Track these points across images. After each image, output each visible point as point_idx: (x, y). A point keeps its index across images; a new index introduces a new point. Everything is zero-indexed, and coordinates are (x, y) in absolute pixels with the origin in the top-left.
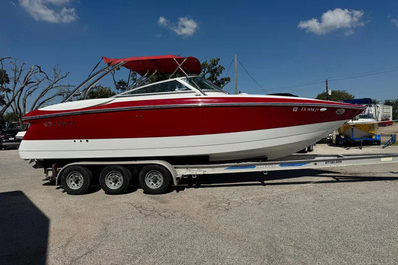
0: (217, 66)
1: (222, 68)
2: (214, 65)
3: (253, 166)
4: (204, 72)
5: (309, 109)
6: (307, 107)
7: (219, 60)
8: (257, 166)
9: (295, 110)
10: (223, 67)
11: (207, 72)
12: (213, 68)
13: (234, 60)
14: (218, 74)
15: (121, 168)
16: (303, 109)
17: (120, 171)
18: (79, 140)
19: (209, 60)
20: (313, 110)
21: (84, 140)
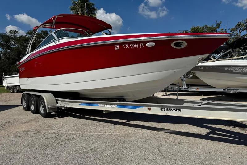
3: (97, 104)
5: (132, 46)
6: (129, 43)
8: (99, 105)
9: (117, 48)
11: (243, 30)
15: (34, 97)
16: (125, 46)
17: (34, 99)
18: (27, 79)
19: (243, 20)
20: (138, 46)
21: (28, 78)
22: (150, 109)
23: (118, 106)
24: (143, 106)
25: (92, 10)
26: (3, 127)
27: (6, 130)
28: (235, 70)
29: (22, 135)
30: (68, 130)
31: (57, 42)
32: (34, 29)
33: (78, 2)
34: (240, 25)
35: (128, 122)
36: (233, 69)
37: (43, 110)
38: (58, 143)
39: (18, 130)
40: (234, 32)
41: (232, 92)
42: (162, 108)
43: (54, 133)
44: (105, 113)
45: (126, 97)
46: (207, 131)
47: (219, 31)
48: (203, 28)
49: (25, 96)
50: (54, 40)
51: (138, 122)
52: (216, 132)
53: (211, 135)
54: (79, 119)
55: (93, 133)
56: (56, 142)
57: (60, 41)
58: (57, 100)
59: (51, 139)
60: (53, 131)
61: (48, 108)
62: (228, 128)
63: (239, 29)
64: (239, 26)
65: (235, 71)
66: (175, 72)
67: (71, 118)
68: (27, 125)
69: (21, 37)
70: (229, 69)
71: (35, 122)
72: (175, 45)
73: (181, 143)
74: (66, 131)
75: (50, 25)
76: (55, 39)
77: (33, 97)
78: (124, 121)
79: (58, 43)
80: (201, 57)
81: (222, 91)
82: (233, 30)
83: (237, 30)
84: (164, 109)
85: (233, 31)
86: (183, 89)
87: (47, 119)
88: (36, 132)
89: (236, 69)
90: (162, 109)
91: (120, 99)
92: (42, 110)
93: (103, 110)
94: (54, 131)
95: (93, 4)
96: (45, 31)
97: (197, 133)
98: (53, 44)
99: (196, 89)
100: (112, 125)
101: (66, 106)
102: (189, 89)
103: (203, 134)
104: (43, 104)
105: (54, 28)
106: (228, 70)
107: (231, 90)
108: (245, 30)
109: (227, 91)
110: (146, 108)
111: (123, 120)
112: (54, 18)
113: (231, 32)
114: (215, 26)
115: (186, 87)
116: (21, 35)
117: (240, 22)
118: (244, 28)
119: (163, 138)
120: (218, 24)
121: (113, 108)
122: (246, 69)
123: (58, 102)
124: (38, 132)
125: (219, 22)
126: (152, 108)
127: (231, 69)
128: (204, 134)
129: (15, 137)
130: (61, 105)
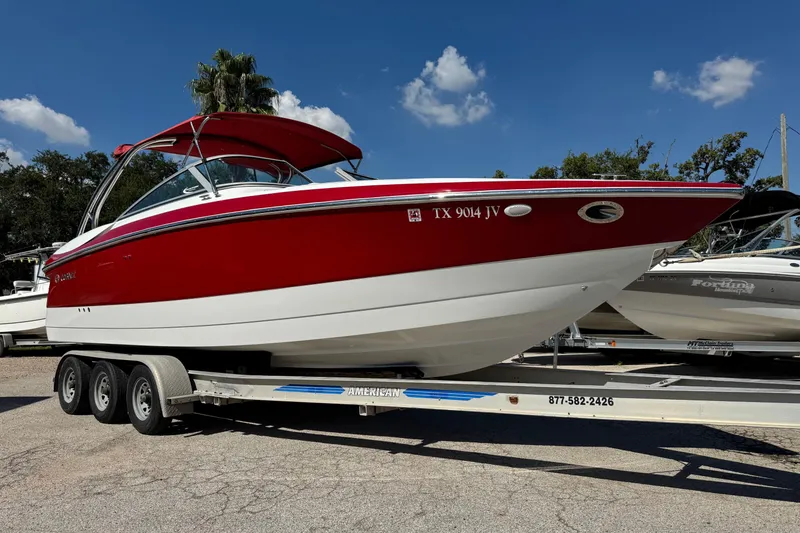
0: (741, 151)
1: (755, 155)
2: (731, 149)
3: (337, 388)
4: (705, 169)
6: (454, 206)
7: (743, 135)
8: (346, 389)
9: (415, 217)
10: (757, 153)
11: (714, 169)
12: (729, 159)
13: (777, 130)
14: (745, 172)
15: (110, 367)
16: (441, 213)
17: (109, 374)
18: (82, 308)
19: (716, 139)
20: (479, 214)
21: (86, 308)
22: (514, 401)
23: (411, 391)
24: (492, 391)
25: (261, 95)
26: (24, 464)
27: (41, 476)
28: (719, 286)
29: (104, 488)
30: (252, 471)
31: (212, 194)
32: (119, 152)
33: (217, 69)
34: (705, 154)
35: (430, 446)
36: (715, 285)
37: (145, 409)
38: (242, 509)
39: (84, 475)
40: (688, 175)
41: (712, 352)
42: (554, 396)
43: (209, 479)
44: (365, 414)
45: (425, 366)
46: (678, 466)
47: (648, 169)
48: (600, 159)
49: (70, 364)
50: (197, 189)
51: (458, 443)
52: (703, 467)
53: (692, 477)
54: (267, 438)
55: (337, 479)
56: (233, 507)
57: (220, 192)
58: (192, 377)
59: (213, 498)
60: (200, 475)
61: (169, 402)
62: (731, 456)
63: (704, 165)
64: (703, 155)
65: (719, 290)
66: (584, 289)
67: (239, 434)
68: (103, 457)
69: (15, 170)
70: (704, 284)
71: (126, 448)
72: (589, 213)
73: (617, 500)
74: (246, 474)
75: (170, 142)
76: (201, 187)
77: (106, 367)
78: (416, 442)
79: (213, 199)
80: (659, 247)
81: (684, 348)
82: (687, 167)
83: (697, 170)
84: (560, 400)
85: (686, 172)
86: (572, 344)
87: (158, 437)
88: (145, 479)
89: (722, 285)
90: (555, 400)
91: (407, 371)
92: (141, 411)
93: (358, 406)
94: (208, 474)
95: (265, 80)
96: (99, 155)
97: (651, 472)
98: (196, 201)
99: (610, 343)
100: (384, 454)
101: (227, 395)
102: (589, 342)
103: (667, 474)
104: (142, 392)
105: (195, 153)
106: (699, 286)
107: (711, 345)
108: (720, 168)
109: (698, 349)
110: (503, 397)
111: (411, 440)
112: (197, 123)
113: (681, 172)
114: (634, 155)
115: (578, 336)
116: (15, 167)
117: (706, 146)
118: (718, 163)
119: (558, 487)
120: (642, 148)
121: (395, 397)
122: (750, 285)
123: (197, 382)
124: (155, 479)
125: (643, 143)
126: (520, 396)
127: (710, 284)
128: (672, 474)
129: (86, 494)
130: (208, 394)
